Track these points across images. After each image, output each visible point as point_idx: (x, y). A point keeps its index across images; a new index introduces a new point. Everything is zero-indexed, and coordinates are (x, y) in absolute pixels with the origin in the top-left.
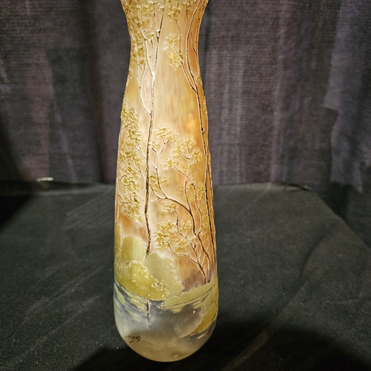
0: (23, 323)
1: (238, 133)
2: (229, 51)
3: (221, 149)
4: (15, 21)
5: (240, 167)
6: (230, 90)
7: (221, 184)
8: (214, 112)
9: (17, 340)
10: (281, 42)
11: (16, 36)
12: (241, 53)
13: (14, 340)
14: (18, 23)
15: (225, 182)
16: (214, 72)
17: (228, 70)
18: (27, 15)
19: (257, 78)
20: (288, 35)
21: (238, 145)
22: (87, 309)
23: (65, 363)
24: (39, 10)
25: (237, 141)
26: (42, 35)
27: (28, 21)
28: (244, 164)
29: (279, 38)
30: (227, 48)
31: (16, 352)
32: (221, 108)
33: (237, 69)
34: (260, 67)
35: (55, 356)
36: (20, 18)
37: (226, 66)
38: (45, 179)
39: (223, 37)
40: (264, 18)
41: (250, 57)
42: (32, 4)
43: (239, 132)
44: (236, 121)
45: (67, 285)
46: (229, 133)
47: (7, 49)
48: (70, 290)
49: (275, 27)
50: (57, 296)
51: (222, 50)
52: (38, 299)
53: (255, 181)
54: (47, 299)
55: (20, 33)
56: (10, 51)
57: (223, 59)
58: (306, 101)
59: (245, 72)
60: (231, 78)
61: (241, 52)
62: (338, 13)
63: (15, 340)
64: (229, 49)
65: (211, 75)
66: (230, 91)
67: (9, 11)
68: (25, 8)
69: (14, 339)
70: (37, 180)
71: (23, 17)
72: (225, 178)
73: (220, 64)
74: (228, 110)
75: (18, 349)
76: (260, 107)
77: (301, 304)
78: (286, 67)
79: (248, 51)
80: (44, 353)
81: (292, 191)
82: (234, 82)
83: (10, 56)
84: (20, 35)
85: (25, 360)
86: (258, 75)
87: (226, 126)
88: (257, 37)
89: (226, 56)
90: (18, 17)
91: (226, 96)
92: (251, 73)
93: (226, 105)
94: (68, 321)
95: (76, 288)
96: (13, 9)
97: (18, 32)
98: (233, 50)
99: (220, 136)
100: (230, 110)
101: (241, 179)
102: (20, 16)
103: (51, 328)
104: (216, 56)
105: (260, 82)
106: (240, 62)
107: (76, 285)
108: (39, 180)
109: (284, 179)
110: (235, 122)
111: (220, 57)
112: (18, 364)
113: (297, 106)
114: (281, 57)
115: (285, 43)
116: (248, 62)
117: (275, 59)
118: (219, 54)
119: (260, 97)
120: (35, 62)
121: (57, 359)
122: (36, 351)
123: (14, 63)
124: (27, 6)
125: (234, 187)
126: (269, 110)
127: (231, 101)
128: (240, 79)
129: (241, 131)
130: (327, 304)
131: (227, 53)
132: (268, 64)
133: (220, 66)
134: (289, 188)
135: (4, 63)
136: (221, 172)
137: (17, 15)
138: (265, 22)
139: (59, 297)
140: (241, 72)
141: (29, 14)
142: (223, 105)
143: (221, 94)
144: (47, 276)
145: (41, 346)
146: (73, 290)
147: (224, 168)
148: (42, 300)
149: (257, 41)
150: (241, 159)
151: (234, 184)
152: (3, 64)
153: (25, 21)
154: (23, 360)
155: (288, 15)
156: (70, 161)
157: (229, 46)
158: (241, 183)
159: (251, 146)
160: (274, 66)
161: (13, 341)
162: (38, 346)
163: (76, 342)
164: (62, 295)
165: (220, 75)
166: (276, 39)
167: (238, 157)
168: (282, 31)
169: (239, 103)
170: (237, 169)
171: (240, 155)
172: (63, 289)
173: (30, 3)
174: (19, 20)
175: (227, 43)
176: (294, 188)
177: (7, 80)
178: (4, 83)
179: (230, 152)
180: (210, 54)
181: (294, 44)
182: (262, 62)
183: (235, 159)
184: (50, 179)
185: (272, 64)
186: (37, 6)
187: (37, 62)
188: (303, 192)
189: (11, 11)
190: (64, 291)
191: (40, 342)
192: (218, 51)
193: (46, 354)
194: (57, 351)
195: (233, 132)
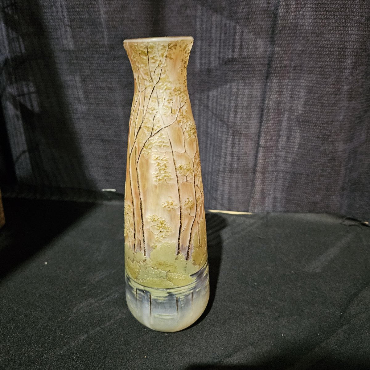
0: (69, 319)
2: (291, 79)
3: (277, 176)
4: (94, 50)
6: (289, 118)
7: (274, 211)
8: (271, 139)
9: (62, 334)
10: (347, 72)
11: (93, 62)
12: (303, 82)
14: (97, 51)
15: (279, 209)
16: (274, 100)
17: (289, 98)
18: (104, 44)
19: (318, 107)
20: (355, 66)
23: (98, 362)
24: (115, 40)
26: (115, 62)
27: (104, 50)
29: (345, 68)
30: (289, 77)
31: (59, 344)
32: (279, 136)
33: (298, 98)
34: (322, 97)
35: (90, 354)
36: (98, 47)
37: (287, 94)
38: (108, 190)
39: (286, 66)
40: (330, 48)
41: (313, 87)
42: (109, 35)
45: (112, 291)
46: (285, 161)
47: (85, 74)
48: (113, 295)
49: (342, 57)
50: (102, 299)
51: (285, 79)
52: (86, 299)
54: (93, 301)
55: (97, 60)
56: (88, 75)
57: (285, 87)
59: (307, 101)
64: (291, 77)
65: (270, 102)
68: (103, 38)
69: (59, 332)
70: (102, 190)
71: (101, 46)
72: (278, 205)
73: (280, 92)
74: (285, 138)
75: (61, 341)
76: (320, 136)
77: (336, 348)
78: (350, 99)
79: (311, 81)
80: (82, 350)
81: (350, 225)
82: (294, 110)
83: (88, 80)
84: (97, 62)
85: (66, 352)
86: (320, 105)
87: (283, 154)
88: (321, 67)
89: (288, 85)
91: (285, 124)
92: (312, 102)
93: (284, 133)
94: (106, 324)
95: (119, 295)
96: (93, 39)
98: (294, 79)
99: (276, 163)
100: (288, 138)
101: (296, 207)
102: (98, 45)
103: (91, 327)
104: (277, 85)
105: (322, 112)
106: (302, 91)
107: (120, 292)
108: (104, 190)
109: (343, 212)
110: (293, 150)
111: (281, 85)
112: (59, 356)
113: (363, 137)
114: (346, 88)
115: (352, 73)
116: (310, 92)
117: (339, 89)
118: (280, 82)
119: (321, 127)
120: (108, 86)
121: (92, 357)
122: (75, 346)
123: (90, 85)
124: (105, 36)
126: (329, 140)
127: (289, 129)
128: (300, 108)
131: (289, 82)
132: (331, 94)
134: (347, 222)
135: (82, 85)
136: (275, 198)
137: (96, 44)
138: (330, 51)
139: (104, 300)
140: (302, 101)
141: (106, 43)
142: (281, 133)
143: (280, 122)
144: (96, 280)
145: (80, 343)
146: (116, 296)
147: (279, 195)
148: (89, 301)
149: (321, 71)
152: (81, 87)
153: (102, 50)
154: (63, 352)
157: (291, 74)
158: (296, 212)
159: (308, 175)
160: (338, 97)
161: (58, 334)
162: (78, 342)
163: (110, 345)
164: (106, 299)
165: (280, 103)
166: (341, 70)
168: (349, 61)
169: (298, 131)
172: (108, 293)
175: (289, 73)
176: (353, 223)
177: (83, 101)
178: (80, 103)
179: (285, 179)
180: (271, 83)
181: (363, 74)
182: (325, 93)
184: (113, 190)
185: (336, 95)
186: (113, 36)
187: (110, 86)
188: (363, 227)
189: (91, 41)
190: (108, 296)
191: (80, 339)
192: (279, 79)
193: (83, 351)
194: (93, 350)
195: (290, 160)
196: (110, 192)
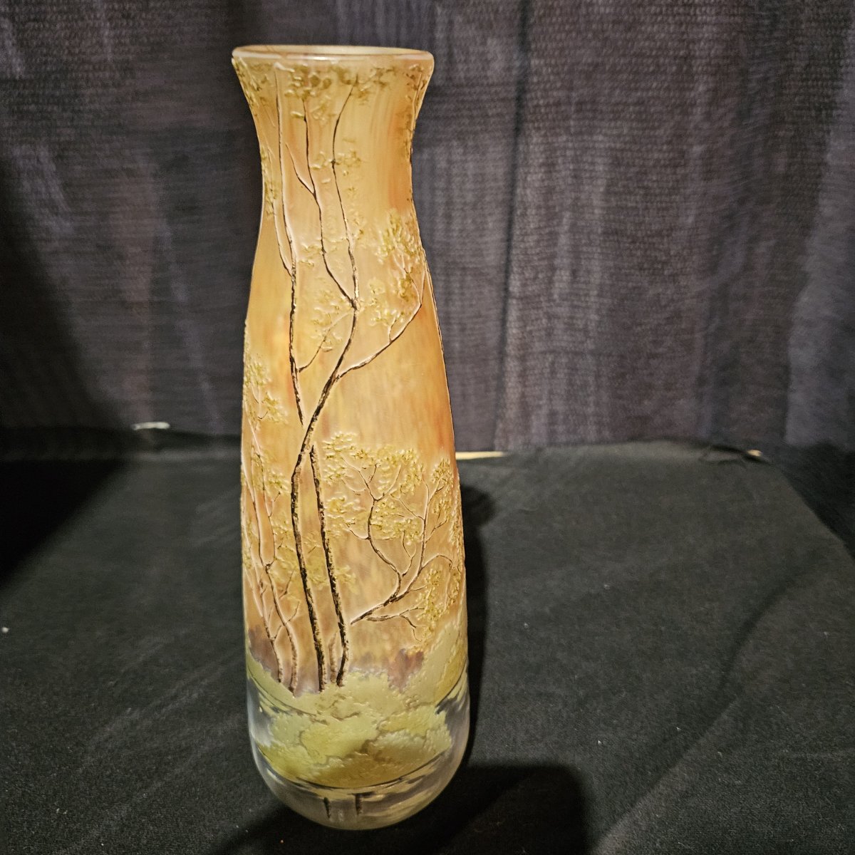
0: (80, 770)
1: (592, 326)
2: (571, 135)
3: (553, 363)
4: (80, 75)
5: (597, 404)
6: (573, 225)
7: (552, 443)
8: (536, 278)
9: (64, 811)
10: (698, 113)
11: (82, 108)
12: (600, 140)
13: (58, 810)
14: (88, 80)
15: (563, 438)
16: (537, 185)
17: (570, 180)
18: (106, 61)
19: (638, 198)
20: (716, 97)
21: (592, 353)
22: (222, 744)
24: (133, 49)
25: (590, 345)
26: (140, 104)
27: (107, 75)
28: (605, 398)
29: (693, 105)
30: (567, 129)
31: (60, 839)
32: (553, 269)
33: (591, 178)
34: (645, 173)
36: (91, 68)
37: (564, 170)
38: (151, 425)
39: (558, 104)
40: (657, 57)
41: (622, 150)
42: (115, 37)
43: (593, 324)
44: (587, 299)
45: (182, 683)
46: (570, 327)
47: (62, 139)
48: (188, 695)
49: (684, 78)
50: (161, 707)
51: (557, 135)
52: (118, 713)
53: (633, 439)
54: (136, 715)
55: (91, 102)
56: (69, 143)
57: (558, 153)
58: (762, 248)
59: (611, 184)
60: (577, 199)
61: (601, 138)
62: (845, 38)
63: (60, 811)
64: (572, 130)
65: (528, 191)
66: (574, 229)
67: (66, 52)
68: (101, 45)
69: (58, 807)
70: (135, 427)
71: (97, 67)
72: (561, 428)
73: (550, 166)
74: (568, 274)
75: (63, 831)
76: (646, 266)
77: (718, 756)
78: (708, 174)
79: (619, 136)
80: (119, 846)
81: (722, 463)
82: (583, 206)
83: (71, 153)
84: (93, 107)
86: (642, 192)
87: (563, 311)
88: (640, 103)
89: (565, 148)
90: (86, 67)
91: (564, 240)
92: (624, 186)
93: (563, 261)
94: (177, 771)
95: (201, 690)
96: (74, 47)
97: (87, 100)
98: (581, 133)
99: (549, 333)
100: (574, 273)
101: (599, 432)
102: (89, 63)
103: (139, 785)
104: (542, 148)
105: (646, 208)
106: (599, 160)
107: (203, 683)
108: (138, 427)
109: (703, 433)
110: (587, 302)
111: (551, 150)
113: (739, 259)
114: (697, 149)
115: (708, 116)
116: (616, 163)
117: (682, 154)
118: (548, 143)
119: (645, 243)
120: (125, 167)
122: (102, 840)
123: (79, 168)
124: (106, 41)
125: (581, 451)
126: (666, 272)
127: (576, 252)
128: (597, 201)
129: (600, 322)
130: (782, 758)
131: (567, 141)
132: (665, 166)
133: (550, 172)
134: (714, 456)
135: (57, 168)
136: (552, 414)
137: (84, 62)
138: (658, 66)
139: (164, 710)
140: (601, 185)
141: (109, 57)
142: (557, 262)
143: (553, 236)
144: (141, 659)
145: (114, 828)
146: (195, 695)
147: (560, 407)
148: (126, 717)
149: (640, 113)
150: (599, 387)
151: (583, 442)
152: (56, 172)
155: (717, 49)
156: (206, 386)
157: (572, 123)
158: (601, 442)
159: (622, 357)
160: (680, 171)
161: (55, 812)
162: (108, 827)
163: (191, 823)
164: (170, 707)
165: (549, 192)
166: (685, 108)
167: (591, 379)
168: (701, 87)
169: (596, 256)
170: (591, 410)
171: (598, 376)
172: (173, 691)
173: (112, 33)
174: (87, 71)
175: (567, 118)
176: (727, 456)
177: (63, 207)
178: (57, 214)
179: (573, 369)
180: (527, 144)
181: (731, 115)
182: (651, 163)
183: (585, 385)
184: (163, 425)
185: (676, 166)
186: (128, 41)
187: (130, 166)
188: (750, 465)
189: (70, 53)
190: (175, 697)
191: (112, 819)
192: (545, 136)
194: (148, 843)
195: (580, 324)
196: (156, 431)
